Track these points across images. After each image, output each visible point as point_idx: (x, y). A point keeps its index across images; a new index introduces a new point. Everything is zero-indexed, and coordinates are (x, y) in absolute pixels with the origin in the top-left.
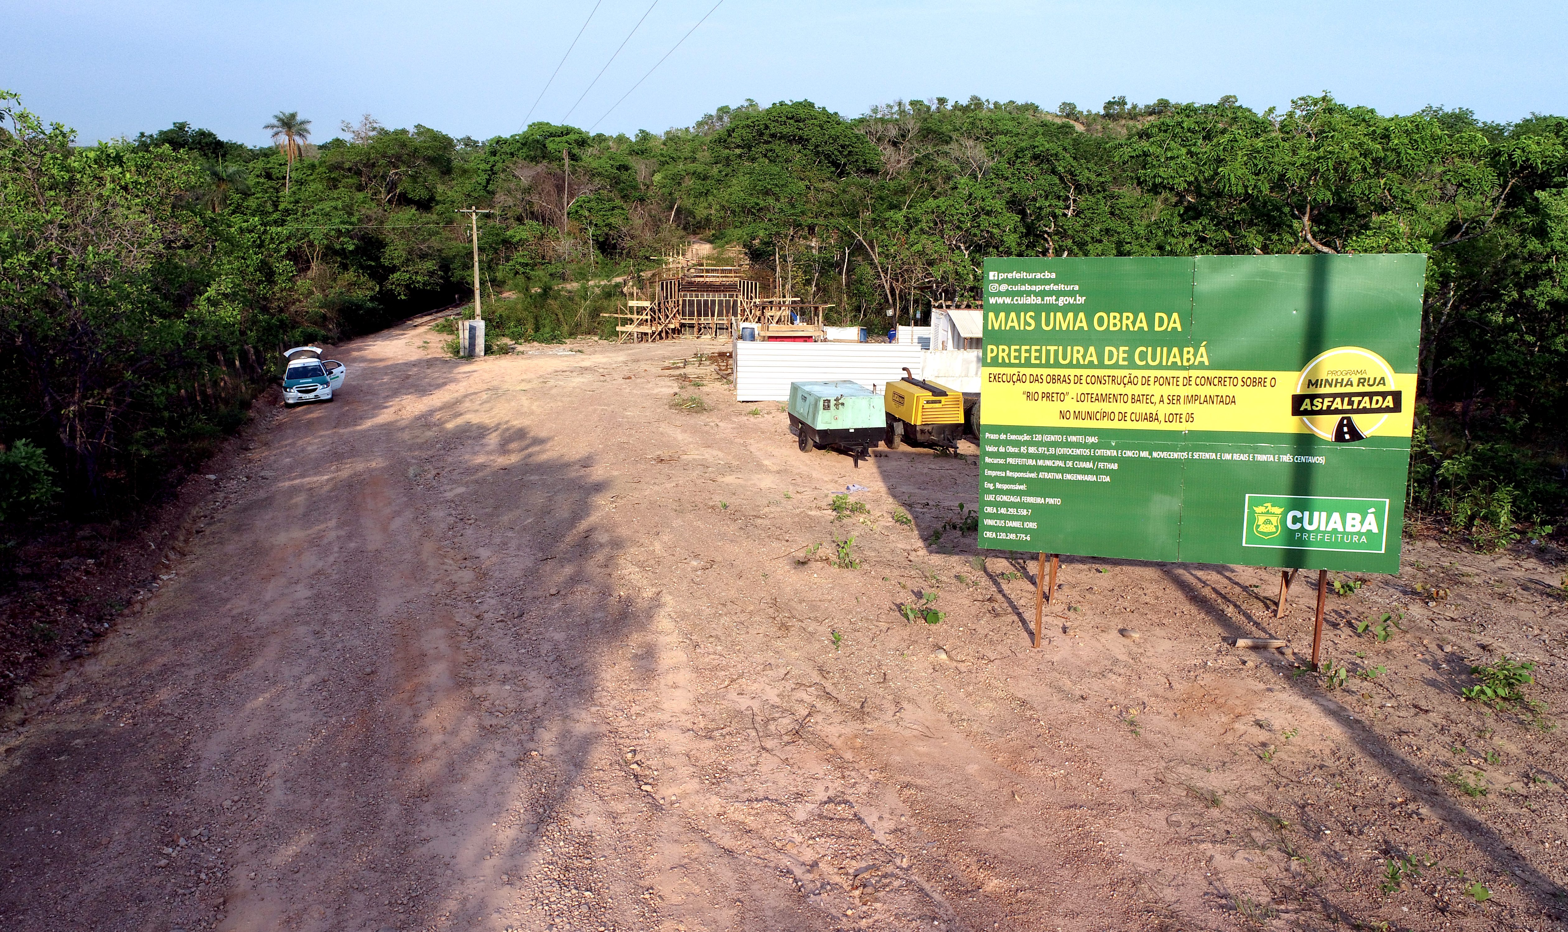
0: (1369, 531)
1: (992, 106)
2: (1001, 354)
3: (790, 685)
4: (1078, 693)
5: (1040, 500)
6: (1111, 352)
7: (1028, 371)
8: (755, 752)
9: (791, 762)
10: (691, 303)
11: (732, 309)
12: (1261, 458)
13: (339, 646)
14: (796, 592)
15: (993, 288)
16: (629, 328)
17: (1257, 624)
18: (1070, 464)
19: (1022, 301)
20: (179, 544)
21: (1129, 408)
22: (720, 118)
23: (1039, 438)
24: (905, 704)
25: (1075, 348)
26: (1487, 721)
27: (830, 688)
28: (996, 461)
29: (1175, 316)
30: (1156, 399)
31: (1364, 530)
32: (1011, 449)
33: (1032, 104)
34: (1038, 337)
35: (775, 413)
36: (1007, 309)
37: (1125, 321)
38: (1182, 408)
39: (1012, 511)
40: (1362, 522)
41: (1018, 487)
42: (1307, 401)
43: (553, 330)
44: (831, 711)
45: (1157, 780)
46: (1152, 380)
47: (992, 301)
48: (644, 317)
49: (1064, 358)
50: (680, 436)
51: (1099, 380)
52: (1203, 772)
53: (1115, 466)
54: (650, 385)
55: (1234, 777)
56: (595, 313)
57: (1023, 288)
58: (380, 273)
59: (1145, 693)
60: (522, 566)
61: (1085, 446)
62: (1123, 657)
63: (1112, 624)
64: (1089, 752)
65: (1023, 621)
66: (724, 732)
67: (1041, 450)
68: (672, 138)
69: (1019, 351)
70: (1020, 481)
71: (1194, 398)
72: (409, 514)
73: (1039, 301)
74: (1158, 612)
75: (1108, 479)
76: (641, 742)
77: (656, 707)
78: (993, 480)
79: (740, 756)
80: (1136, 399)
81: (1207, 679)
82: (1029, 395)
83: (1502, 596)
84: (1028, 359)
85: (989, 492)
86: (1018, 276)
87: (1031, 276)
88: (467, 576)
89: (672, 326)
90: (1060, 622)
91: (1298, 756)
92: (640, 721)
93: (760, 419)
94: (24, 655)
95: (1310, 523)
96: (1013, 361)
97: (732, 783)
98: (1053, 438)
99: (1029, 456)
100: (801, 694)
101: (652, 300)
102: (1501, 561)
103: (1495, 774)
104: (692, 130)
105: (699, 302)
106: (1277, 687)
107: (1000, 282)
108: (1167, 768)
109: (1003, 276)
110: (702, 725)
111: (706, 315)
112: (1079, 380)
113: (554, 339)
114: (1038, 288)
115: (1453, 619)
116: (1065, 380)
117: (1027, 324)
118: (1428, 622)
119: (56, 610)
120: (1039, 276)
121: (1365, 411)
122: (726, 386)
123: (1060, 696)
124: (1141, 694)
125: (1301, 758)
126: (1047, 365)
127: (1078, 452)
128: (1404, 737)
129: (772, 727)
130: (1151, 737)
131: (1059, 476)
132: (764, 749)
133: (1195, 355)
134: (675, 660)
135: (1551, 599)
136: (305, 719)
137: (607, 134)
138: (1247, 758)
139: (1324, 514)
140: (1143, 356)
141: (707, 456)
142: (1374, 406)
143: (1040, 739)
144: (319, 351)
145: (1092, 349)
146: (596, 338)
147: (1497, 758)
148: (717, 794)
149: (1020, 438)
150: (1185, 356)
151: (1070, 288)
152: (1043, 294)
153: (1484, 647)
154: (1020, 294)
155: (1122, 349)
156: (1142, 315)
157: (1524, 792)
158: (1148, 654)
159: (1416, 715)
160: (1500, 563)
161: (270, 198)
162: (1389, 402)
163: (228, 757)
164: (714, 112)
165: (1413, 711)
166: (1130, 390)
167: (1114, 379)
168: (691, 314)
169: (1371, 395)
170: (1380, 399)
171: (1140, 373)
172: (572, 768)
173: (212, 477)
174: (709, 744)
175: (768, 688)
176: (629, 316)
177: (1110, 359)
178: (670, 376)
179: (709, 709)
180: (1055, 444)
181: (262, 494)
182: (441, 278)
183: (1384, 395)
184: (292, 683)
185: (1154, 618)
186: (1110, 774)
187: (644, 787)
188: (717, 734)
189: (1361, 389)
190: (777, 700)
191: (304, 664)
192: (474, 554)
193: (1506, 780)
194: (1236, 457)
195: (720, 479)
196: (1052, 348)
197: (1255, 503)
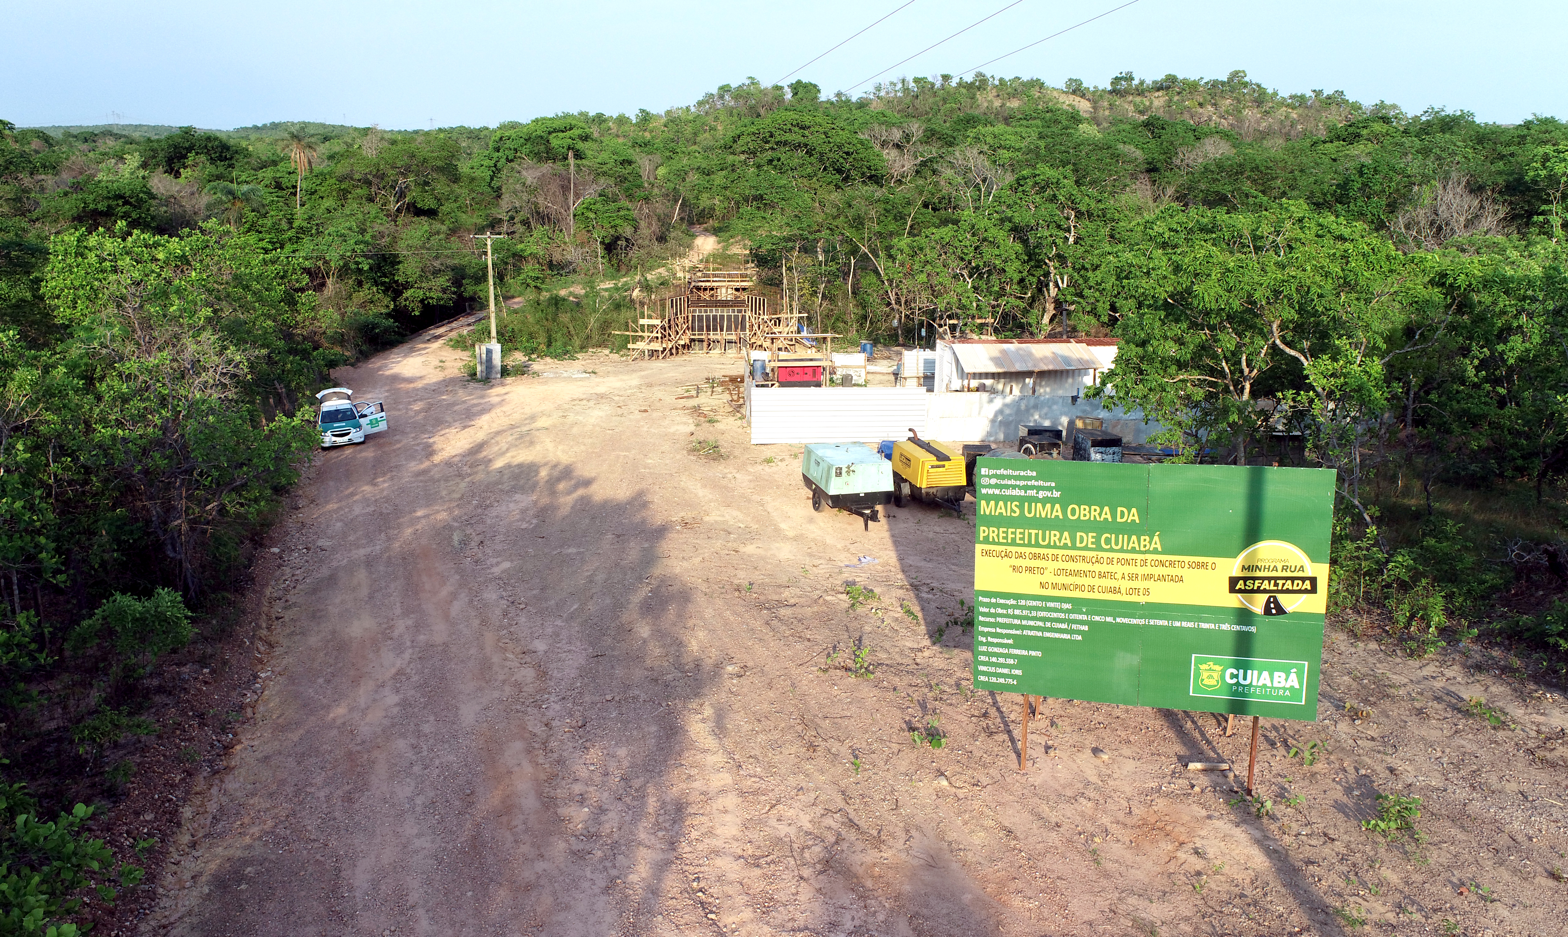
0: (1292, 687)
1: (997, 82)
2: (991, 535)
3: (819, 810)
4: (1054, 820)
5: (1024, 653)
6: (1081, 537)
7: (1014, 549)
8: (794, 882)
9: (824, 891)
10: (700, 318)
11: (741, 324)
12: (1204, 626)
13: (437, 762)
14: (821, 707)
15: (984, 481)
16: (640, 345)
17: (1209, 742)
18: (1048, 624)
19: (1008, 492)
20: (264, 632)
21: (1097, 582)
22: (721, 97)
23: (1023, 602)
24: (913, 832)
25: (1053, 533)
26: (1380, 850)
27: (852, 815)
28: (987, 619)
29: (1134, 510)
30: (1118, 576)
31: (1288, 686)
32: (1000, 611)
33: (1038, 80)
34: (1021, 522)
35: (788, 460)
36: (997, 498)
37: (1093, 513)
38: (1140, 584)
39: (1002, 660)
40: (1286, 680)
41: (1006, 641)
42: (1241, 582)
43: (565, 345)
44: (854, 838)
45: (1111, 910)
46: (1115, 560)
47: (984, 491)
48: (654, 334)
49: (1044, 540)
50: (703, 493)
51: (1072, 559)
52: (1147, 902)
53: (1086, 628)
54: (667, 422)
55: (1171, 908)
56: (605, 326)
57: (1009, 482)
58: (395, 290)
59: (1109, 819)
60: (576, 665)
61: (1061, 611)
62: (1094, 779)
63: (1087, 742)
64: (1059, 883)
65: (1012, 740)
66: (769, 859)
67: (1025, 612)
68: (673, 120)
69: (1006, 532)
70: (1008, 636)
71: (1149, 577)
72: (464, 597)
73: (1022, 493)
74: (1126, 729)
75: (1080, 638)
76: (702, 869)
77: (710, 833)
78: (986, 634)
79: (782, 885)
80: (1102, 575)
81: (1161, 804)
82: (1014, 568)
83: (1420, 712)
84: (1014, 540)
85: (982, 644)
86: (1005, 472)
87: (1016, 473)
88: (528, 674)
89: (682, 342)
90: (1042, 740)
91: (1225, 885)
92: (700, 847)
93: (774, 469)
94: (179, 777)
95: (1245, 678)
96: (1001, 540)
97: (778, 912)
98: (1034, 603)
99: (1014, 617)
100: (829, 821)
101: (663, 318)
102: (1427, 668)
103: (1375, 905)
104: (693, 109)
105: (708, 317)
106: (1217, 814)
107: (990, 477)
108: (1119, 899)
109: (992, 472)
110: (750, 852)
111: (715, 330)
112: (1056, 558)
113: (565, 354)
114: (1022, 483)
115: (1373, 739)
116: (1044, 558)
117: (1013, 511)
118: (1351, 742)
119: (190, 726)
120: (1022, 473)
121: (1288, 591)
122: (739, 422)
123: (1041, 822)
124: (1106, 820)
125: (1226, 887)
126: (1029, 545)
127: (1055, 615)
128: (1311, 867)
129: (807, 854)
130: (1110, 866)
131: (1040, 634)
132: (802, 878)
133: (1150, 543)
134: (723, 783)
135: (1460, 716)
136: (428, 845)
137: (607, 114)
138: (1183, 888)
139: (1256, 673)
140: (1108, 541)
141: (727, 517)
142: (1295, 588)
143: (1021, 870)
144: (350, 392)
145: (1066, 534)
146: (607, 351)
147: (1381, 887)
148: (768, 923)
149: (1008, 602)
150: (1142, 543)
151: (1048, 484)
152: (1026, 488)
153: (1392, 770)
154: (1007, 487)
155: (1090, 535)
156: (1106, 509)
157: (1394, 921)
158: (1115, 776)
159: (1324, 843)
160: (1426, 672)
161: (284, 216)
162: (1307, 585)
163: (375, 885)
164: (715, 91)
165: (1322, 839)
166: (1097, 568)
167: (1084, 558)
168: (701, 329)
169: (1293, 579)
170: (1300, 582)
171: (1105, 555)
172: (650, 896)
173: (276, 550)
174: (758, 872)
175: (801, 814)
176: (640, 334)
177: (1081, 542)
178: (684, 408)
179: (753, 835)
180: (1037, 609)
181: (325, 572)
182: (454, 293)
183: (1303, 579)
184: (408, 806)
185: (1123, 734)
186: (1075, 905)
187: (709, 916)
188: (762, 861)
189: (1284, 574)
190: (809, 825)
191: (413, 784)
192: (531, 647)
193: (1382, 910)
194: (1184, 624)
195: (742, 549)
196: (1033, 532)
197: (1199, 662)
